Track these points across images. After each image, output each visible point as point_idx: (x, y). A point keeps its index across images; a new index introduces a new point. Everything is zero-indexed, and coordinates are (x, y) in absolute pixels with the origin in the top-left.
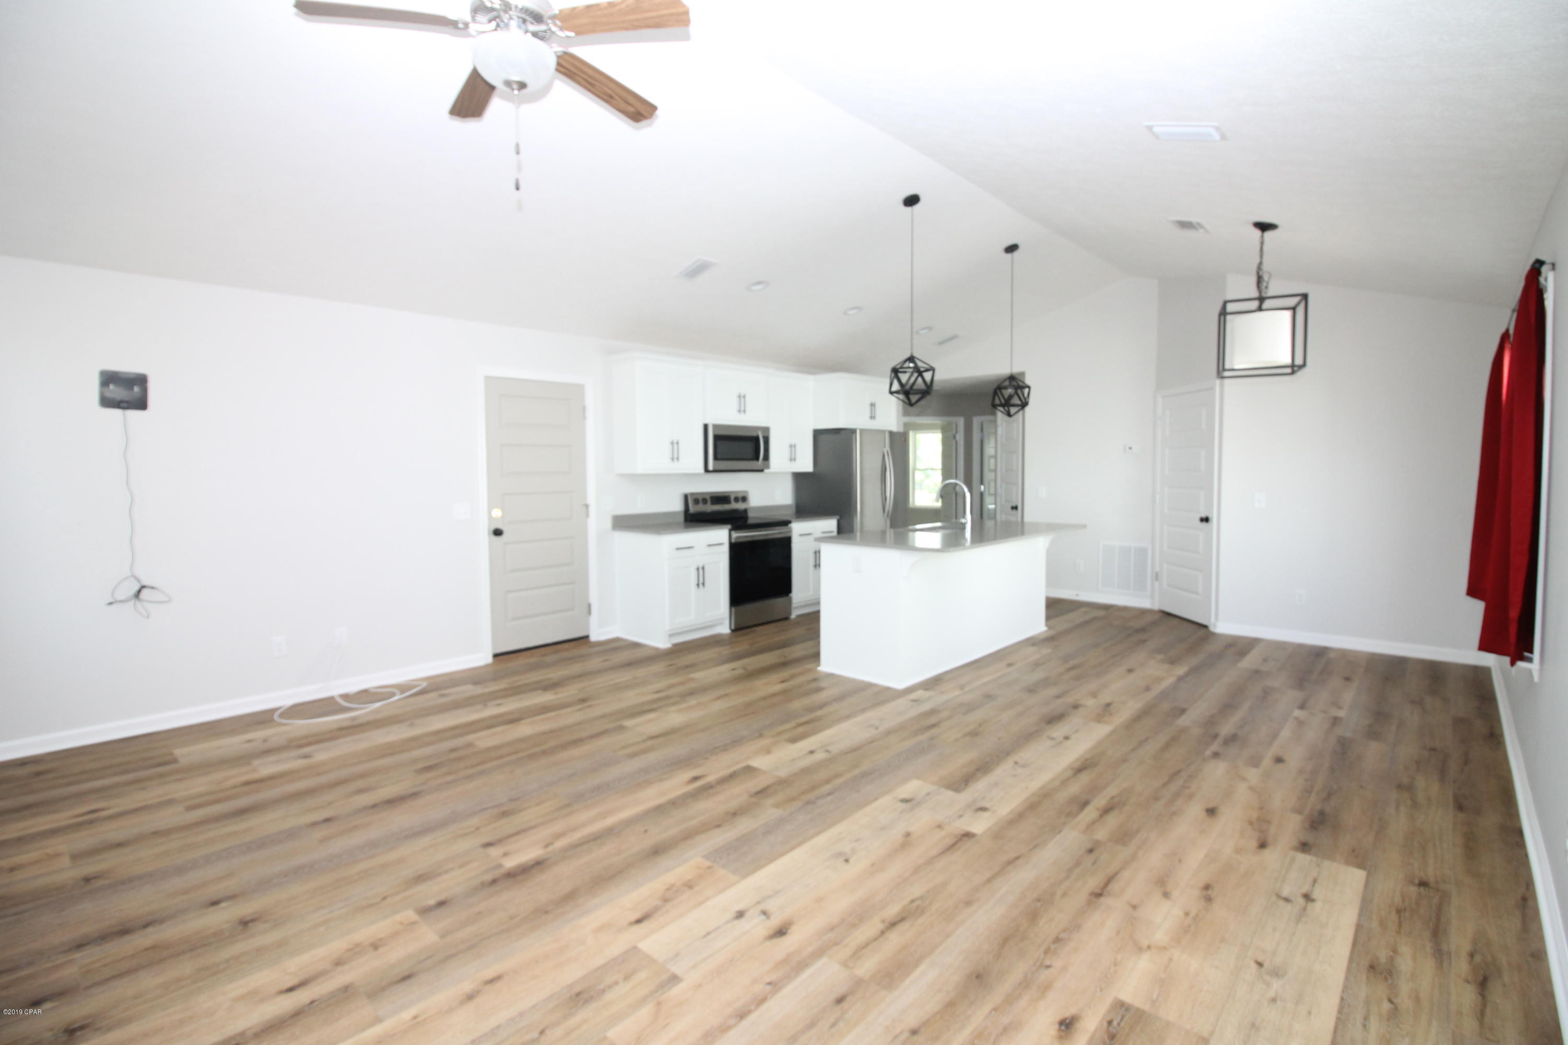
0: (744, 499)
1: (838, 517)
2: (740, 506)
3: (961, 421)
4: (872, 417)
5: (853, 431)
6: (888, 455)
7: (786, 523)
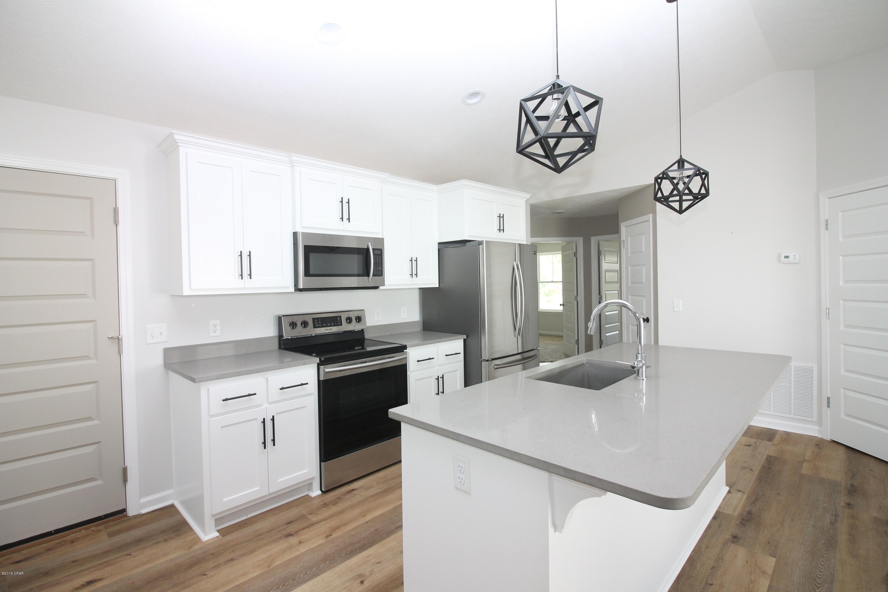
0: (359, 319)
1: (465, 337)
2: (355, 327)
3: (580, 241)
4: (501, 230)
5: (480, 243)
6: (518, 269)
7: (402, 349)
